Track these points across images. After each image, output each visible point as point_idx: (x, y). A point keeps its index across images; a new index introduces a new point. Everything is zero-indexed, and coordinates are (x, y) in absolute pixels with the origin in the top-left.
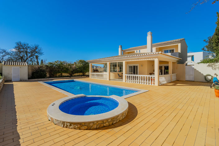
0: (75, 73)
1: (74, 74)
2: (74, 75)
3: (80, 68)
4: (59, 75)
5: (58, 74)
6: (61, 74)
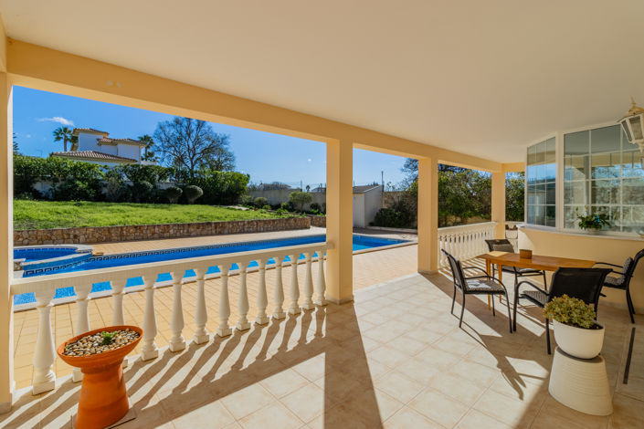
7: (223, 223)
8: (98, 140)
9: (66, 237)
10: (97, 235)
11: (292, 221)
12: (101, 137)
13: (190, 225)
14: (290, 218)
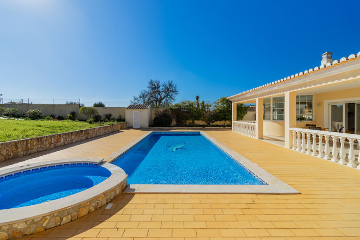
0: (216, 121)
1: (214, 122)
2: (214, 124)
3: (221, 111)
4: (190, 123)
5: (188, 122)
6: (193, 122)
13: (72, 133)
14: (113, 124)
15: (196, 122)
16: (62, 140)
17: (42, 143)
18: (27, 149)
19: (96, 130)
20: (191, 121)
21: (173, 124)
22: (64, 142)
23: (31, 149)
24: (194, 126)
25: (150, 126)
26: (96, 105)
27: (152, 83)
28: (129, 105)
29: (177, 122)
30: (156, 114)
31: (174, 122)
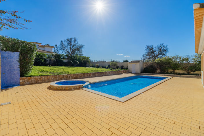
7: (103, 72)
8: (38, 46)
9: (67, 77)
10: (74, 76)
11: (119, 72)
12: (39, 45)
13: (96, 73)
14: (118, 71)
15: (177, 71)
16: (92, 75)
17: (85, 75)
18: (80, 77)
19: (107, 73)
20: (172, 71)
21: (157, 72)
22: (92, 76)
23: (81, 77)
24: (175, 74)
25: (142, 72)
26: (124, 61)
27: (148, 47)
28: (131, 61)
29: (161, 70)
30: (146, 65)
31: (158, 71)
